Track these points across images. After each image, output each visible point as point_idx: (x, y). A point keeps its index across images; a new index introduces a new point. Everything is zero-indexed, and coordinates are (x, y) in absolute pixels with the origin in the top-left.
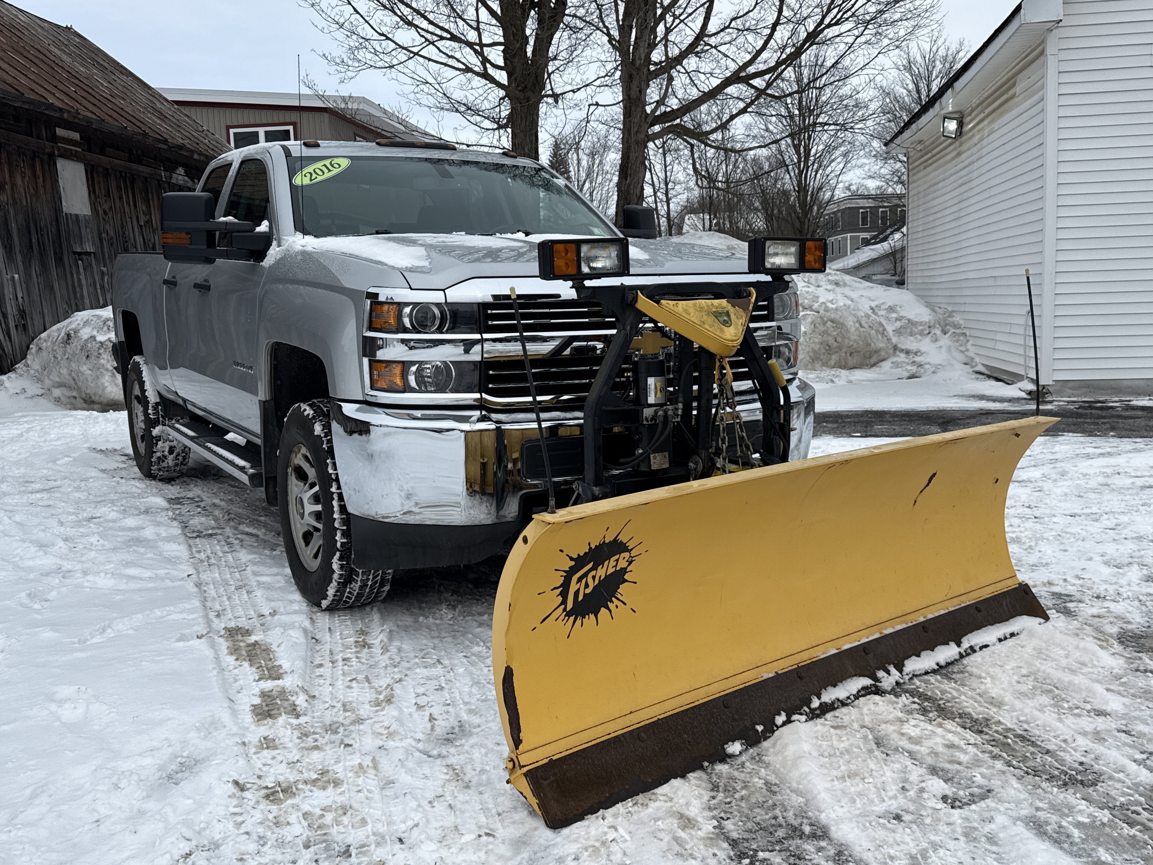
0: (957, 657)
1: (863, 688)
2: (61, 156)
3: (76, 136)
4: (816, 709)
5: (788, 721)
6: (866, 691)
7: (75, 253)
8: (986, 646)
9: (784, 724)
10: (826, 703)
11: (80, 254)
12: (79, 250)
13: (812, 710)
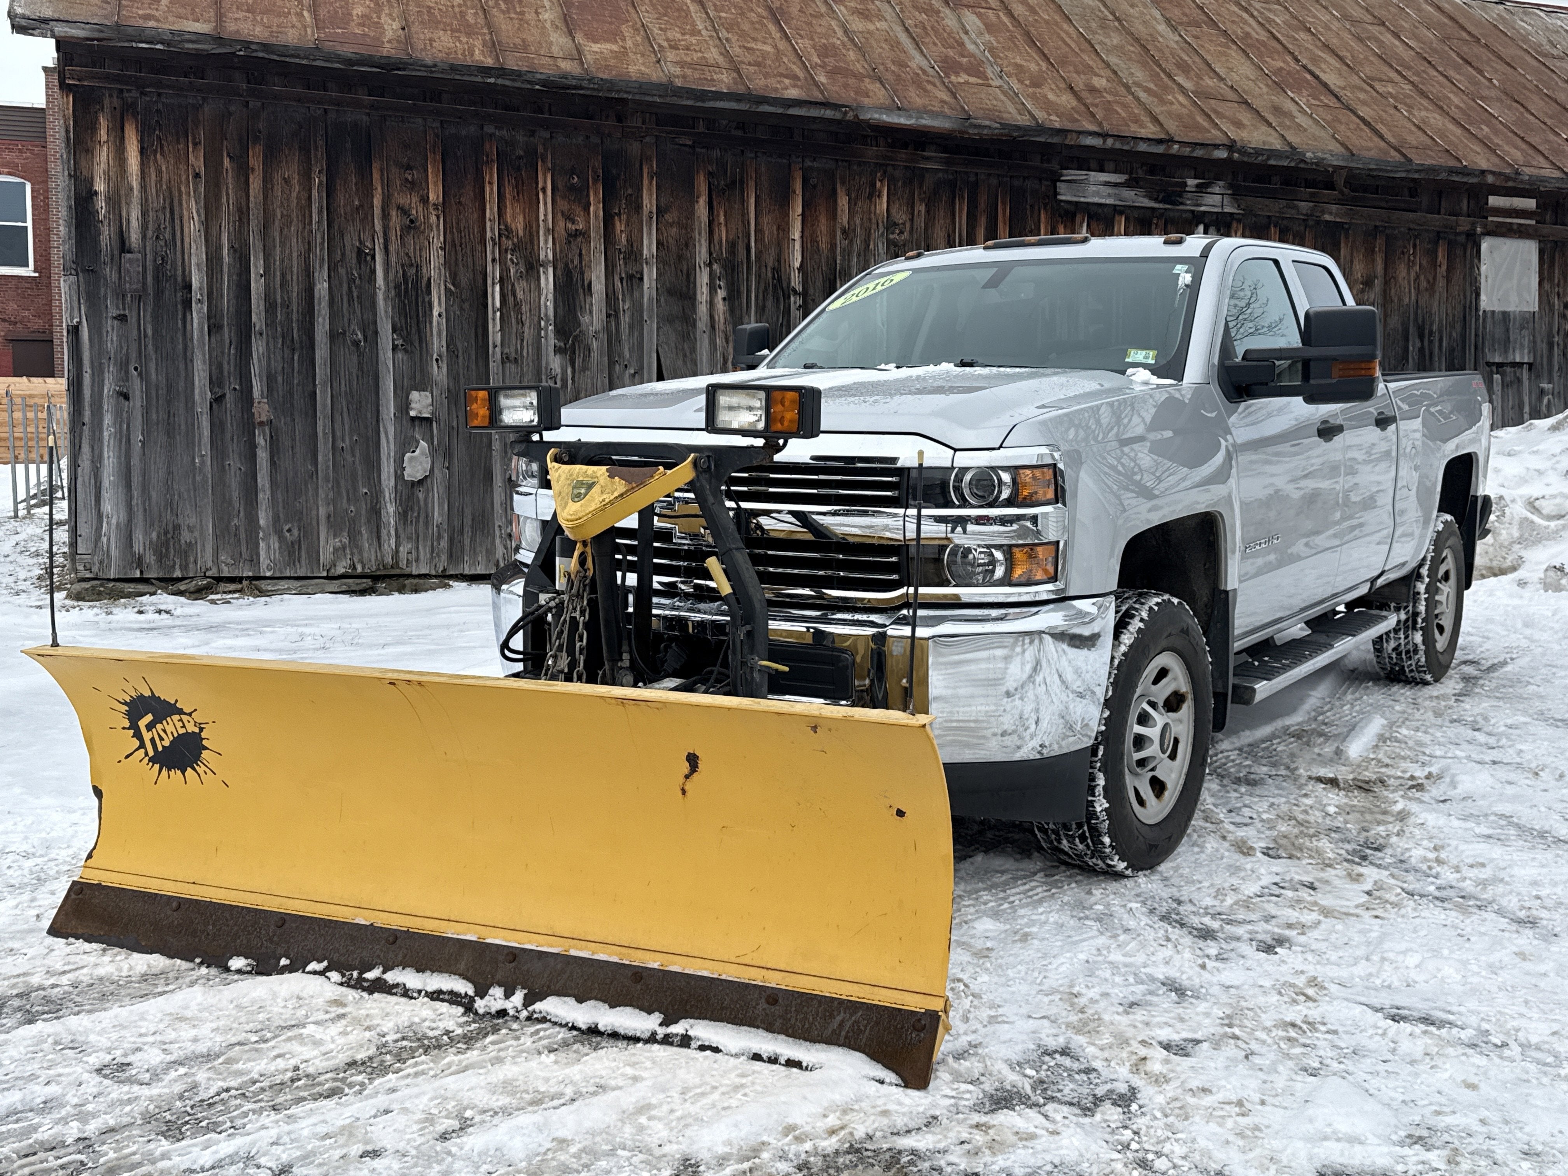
0: (647, 1035)
1: (451, 992)
2: (1489, 233)
3: (1530, 204)
4: (367, 980)
5: (322, 973)
6: (454, 998)
7: (1488, 364)
8: (716, 1050)
9: (315, 973)
10: (385, 981)
11: (1500, 365)
12: (1497, 359)
13: (360, 979)
